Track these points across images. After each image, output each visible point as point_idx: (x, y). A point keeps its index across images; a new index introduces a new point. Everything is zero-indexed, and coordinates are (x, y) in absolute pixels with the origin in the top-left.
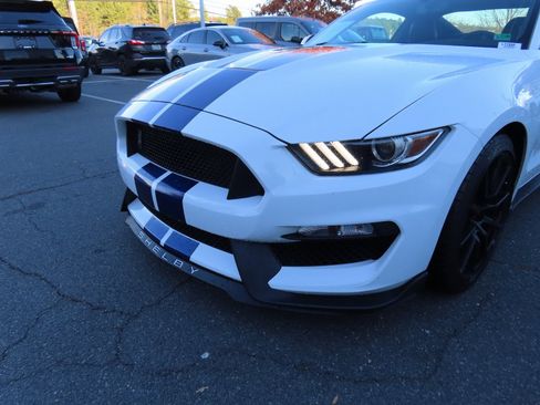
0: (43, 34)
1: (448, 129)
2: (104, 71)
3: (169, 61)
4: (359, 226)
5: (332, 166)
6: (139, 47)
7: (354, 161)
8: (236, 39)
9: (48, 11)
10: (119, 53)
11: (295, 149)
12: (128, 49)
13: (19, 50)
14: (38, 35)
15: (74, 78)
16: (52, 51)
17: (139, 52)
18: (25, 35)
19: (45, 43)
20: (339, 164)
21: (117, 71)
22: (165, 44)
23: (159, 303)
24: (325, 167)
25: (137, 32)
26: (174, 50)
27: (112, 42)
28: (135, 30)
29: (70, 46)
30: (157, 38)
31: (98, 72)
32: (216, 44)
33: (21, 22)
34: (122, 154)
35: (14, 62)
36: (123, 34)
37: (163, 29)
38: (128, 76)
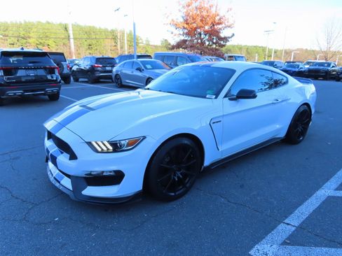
0: (41, 68)
1: (144, 138)
2: (80, 80)
3: (113, 77)
4: (110, 172)
5: (102, 150)
6: (99, 69)
7: (111, 148)
8: (149, 66)
9: (45, 56)
10: (88, 71)
11: (90, 144)
12: (93, 69)
13: (28, 76)
14: (38, 68)
15: (55, 90)
16: (46, 76)
17: (98, 71)
18: (31, 69)
19: (41, 72)
20: (105, 149)
21: (86, 80)
22: (113, 66)
23: (49, 200)
24: (100, 150)
25: (98, 60)
26: (117, 71)
27: (85, 65)
28: (97, 59)
29: (54, 73)
30: (109, 64)
31: (76, 80)
32: (137, 69)
33: (30, 63)
34: (46, 138)
35: (27, 82)
36: (91, 61)
37: (113, 58)
38: (93, 83)
